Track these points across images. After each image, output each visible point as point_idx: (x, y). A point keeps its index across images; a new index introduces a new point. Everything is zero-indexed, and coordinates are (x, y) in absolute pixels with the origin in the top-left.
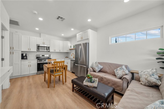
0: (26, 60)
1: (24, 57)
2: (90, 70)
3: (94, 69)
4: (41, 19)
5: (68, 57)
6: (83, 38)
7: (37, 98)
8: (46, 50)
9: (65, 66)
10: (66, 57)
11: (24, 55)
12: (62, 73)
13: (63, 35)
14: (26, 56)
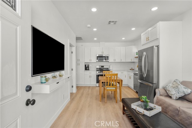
0: (88, 71)
1: (87, 68)
2: (159, 92)
3: (168, 91)
4: (95, 30)
5: (133, 70)
6: (150, 39)
7: (89, 106)
8: (105, 61)
9: (119, 80)
10: (130, 69)
11: (87, 66)
12: (115, 89)
13: (123, 39)
14: (88, 67)
